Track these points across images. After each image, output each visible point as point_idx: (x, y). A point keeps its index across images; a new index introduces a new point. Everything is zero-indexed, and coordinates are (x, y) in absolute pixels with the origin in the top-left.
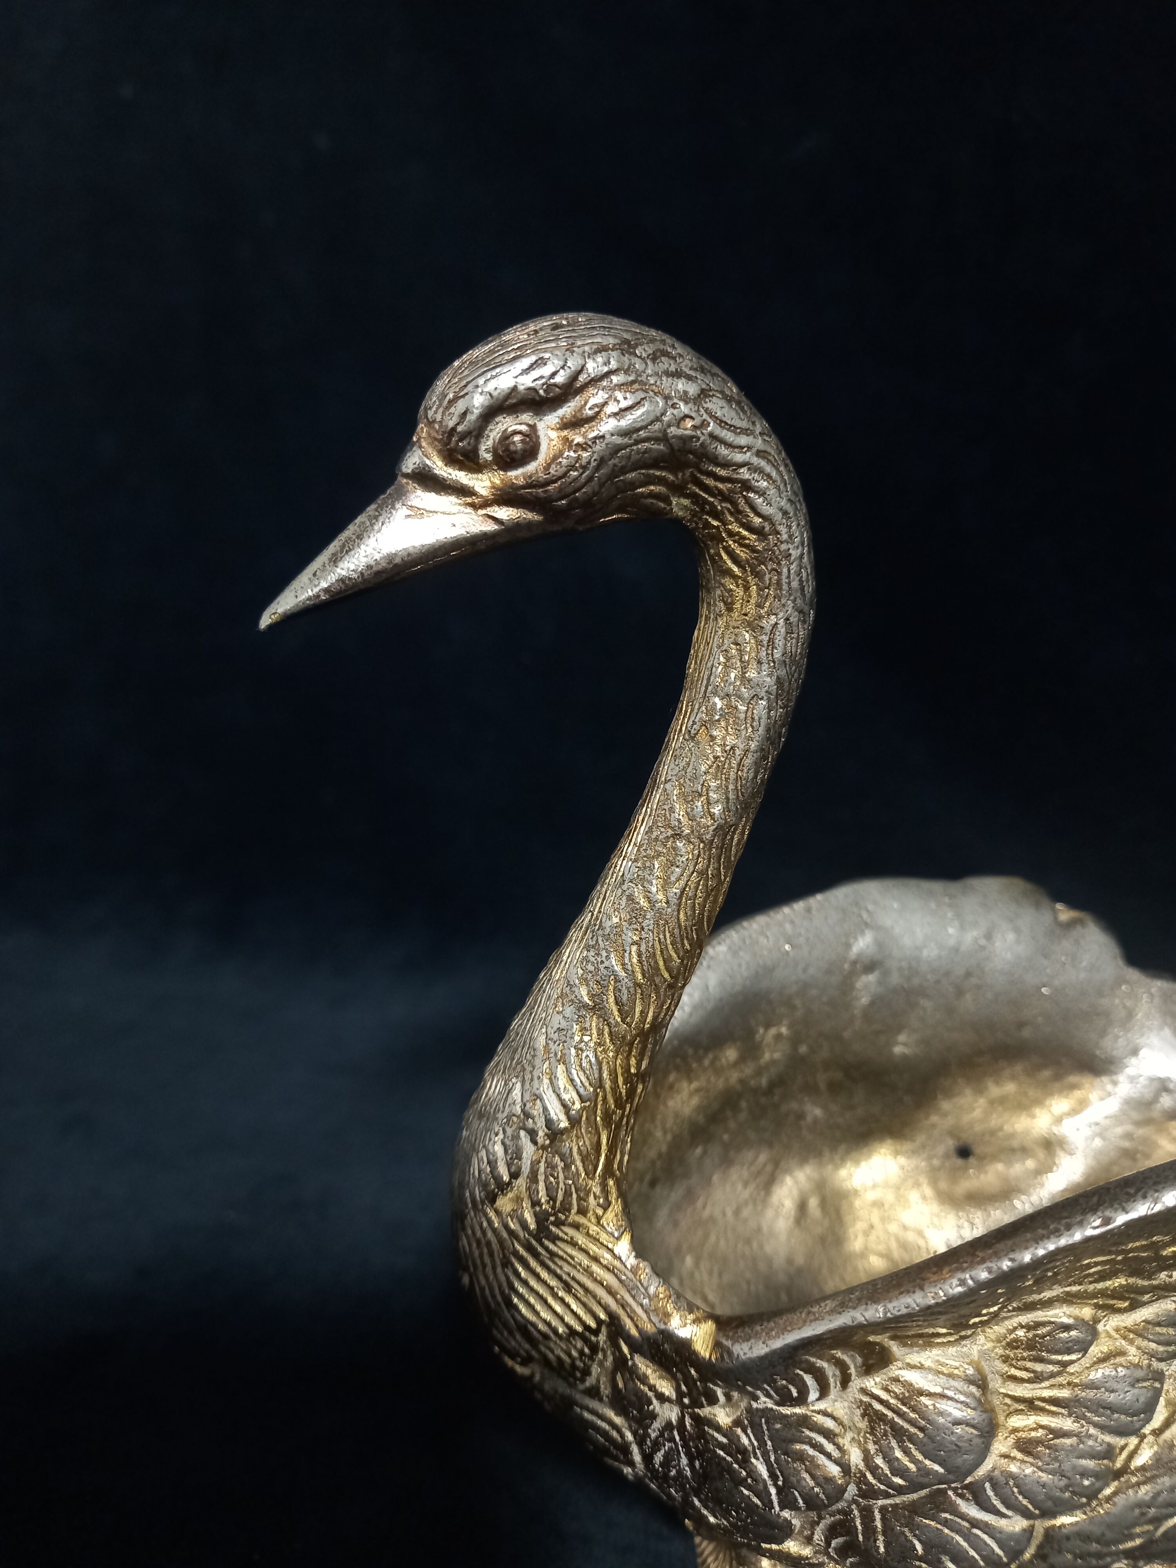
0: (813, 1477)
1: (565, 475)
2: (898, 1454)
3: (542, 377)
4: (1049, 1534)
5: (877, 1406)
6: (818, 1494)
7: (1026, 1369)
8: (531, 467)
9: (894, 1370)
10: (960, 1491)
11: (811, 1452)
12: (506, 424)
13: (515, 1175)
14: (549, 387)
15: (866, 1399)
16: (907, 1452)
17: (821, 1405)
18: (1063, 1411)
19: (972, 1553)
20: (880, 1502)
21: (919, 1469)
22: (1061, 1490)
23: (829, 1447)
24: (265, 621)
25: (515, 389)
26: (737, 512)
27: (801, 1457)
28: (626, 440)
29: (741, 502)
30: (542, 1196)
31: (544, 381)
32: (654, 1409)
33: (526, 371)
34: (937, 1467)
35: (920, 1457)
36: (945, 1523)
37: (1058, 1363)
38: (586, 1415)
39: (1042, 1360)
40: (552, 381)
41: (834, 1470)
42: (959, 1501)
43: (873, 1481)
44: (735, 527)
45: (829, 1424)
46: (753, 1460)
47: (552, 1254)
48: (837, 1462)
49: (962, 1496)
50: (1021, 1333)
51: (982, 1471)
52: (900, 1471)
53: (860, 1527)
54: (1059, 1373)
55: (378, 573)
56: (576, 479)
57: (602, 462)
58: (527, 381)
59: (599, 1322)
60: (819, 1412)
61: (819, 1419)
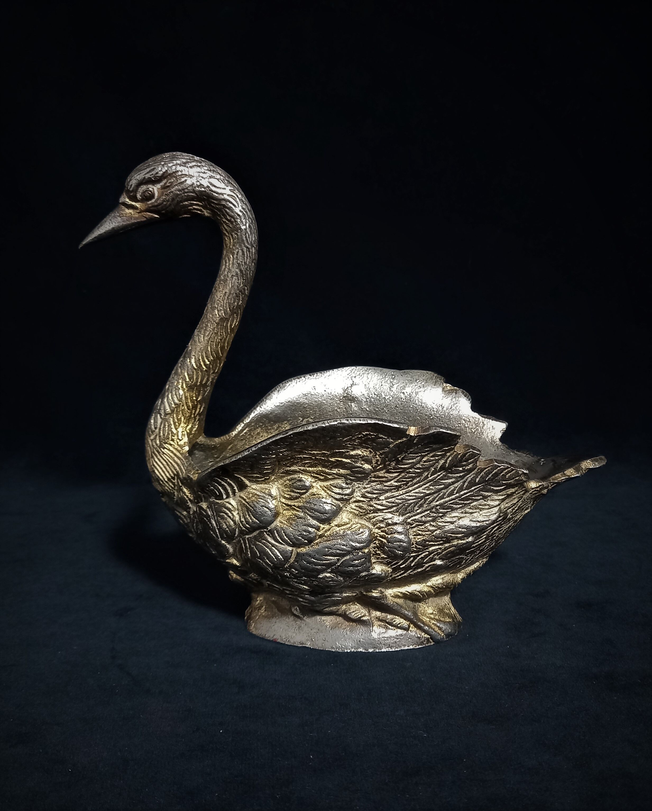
0: (226, 525)
1: (162, 203)
2: (248, 516)
3: (153, 174)
4: (298, 554)
5: (244, 502)
6: (227, 531)
7: (288, 495)
8: (153, 201)
9: (249, 490)
10: (268, 533)
11: (226, 516)
12: (144, 187)
13: (156, 428)
14: (155, 177)
15: (241, 499)
16: (249, 516)
17: (227, 500)
18: (301, 510)
19: (272, 556)
20: (247, 536)
21: (252, 521)
22: (298, 535)
23: (230, 514)
24: (80, 246)
25: (145, 178)
26: (224, 215)
27: (223, 518)
28: (181, 193)
29: (224, 211)
30: (162, 434)
31: (153, 176)
32: (189, 505)
33: (148, 173)
34: (257, 521)
35: (253, 518)
36: (264, 544)
37: (298, 493)
38: (178, 513)
39: (293, 492)
40: (156, 175)
41: (232, 523)
42: (268, 537)
43: (242, 527)
44: (224, 220)
45: (230, 506)
46: (212, 520)
47: (164, 453)
48: (233, 520)
49: (268, 535)
50: (288, 482)
51: (273, 525)
52: (248, 522)
53: (244, 547)
54: (299, 497)
55: (110, 232)
56: (166, 204)
57: (173, 199)
58: (148, 176)
59: (174, 474)
60: (227, 502)
61: (228, 505)
